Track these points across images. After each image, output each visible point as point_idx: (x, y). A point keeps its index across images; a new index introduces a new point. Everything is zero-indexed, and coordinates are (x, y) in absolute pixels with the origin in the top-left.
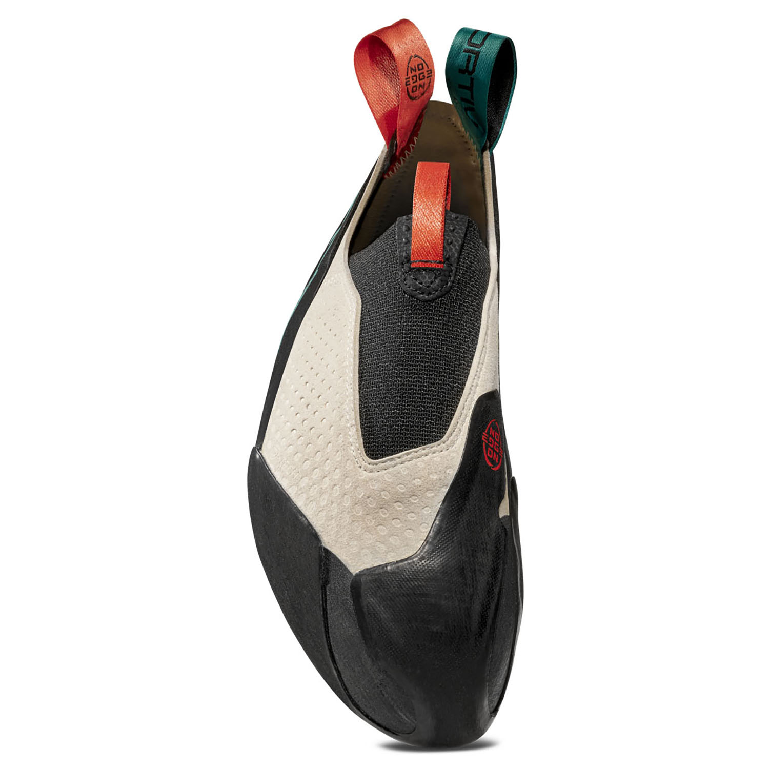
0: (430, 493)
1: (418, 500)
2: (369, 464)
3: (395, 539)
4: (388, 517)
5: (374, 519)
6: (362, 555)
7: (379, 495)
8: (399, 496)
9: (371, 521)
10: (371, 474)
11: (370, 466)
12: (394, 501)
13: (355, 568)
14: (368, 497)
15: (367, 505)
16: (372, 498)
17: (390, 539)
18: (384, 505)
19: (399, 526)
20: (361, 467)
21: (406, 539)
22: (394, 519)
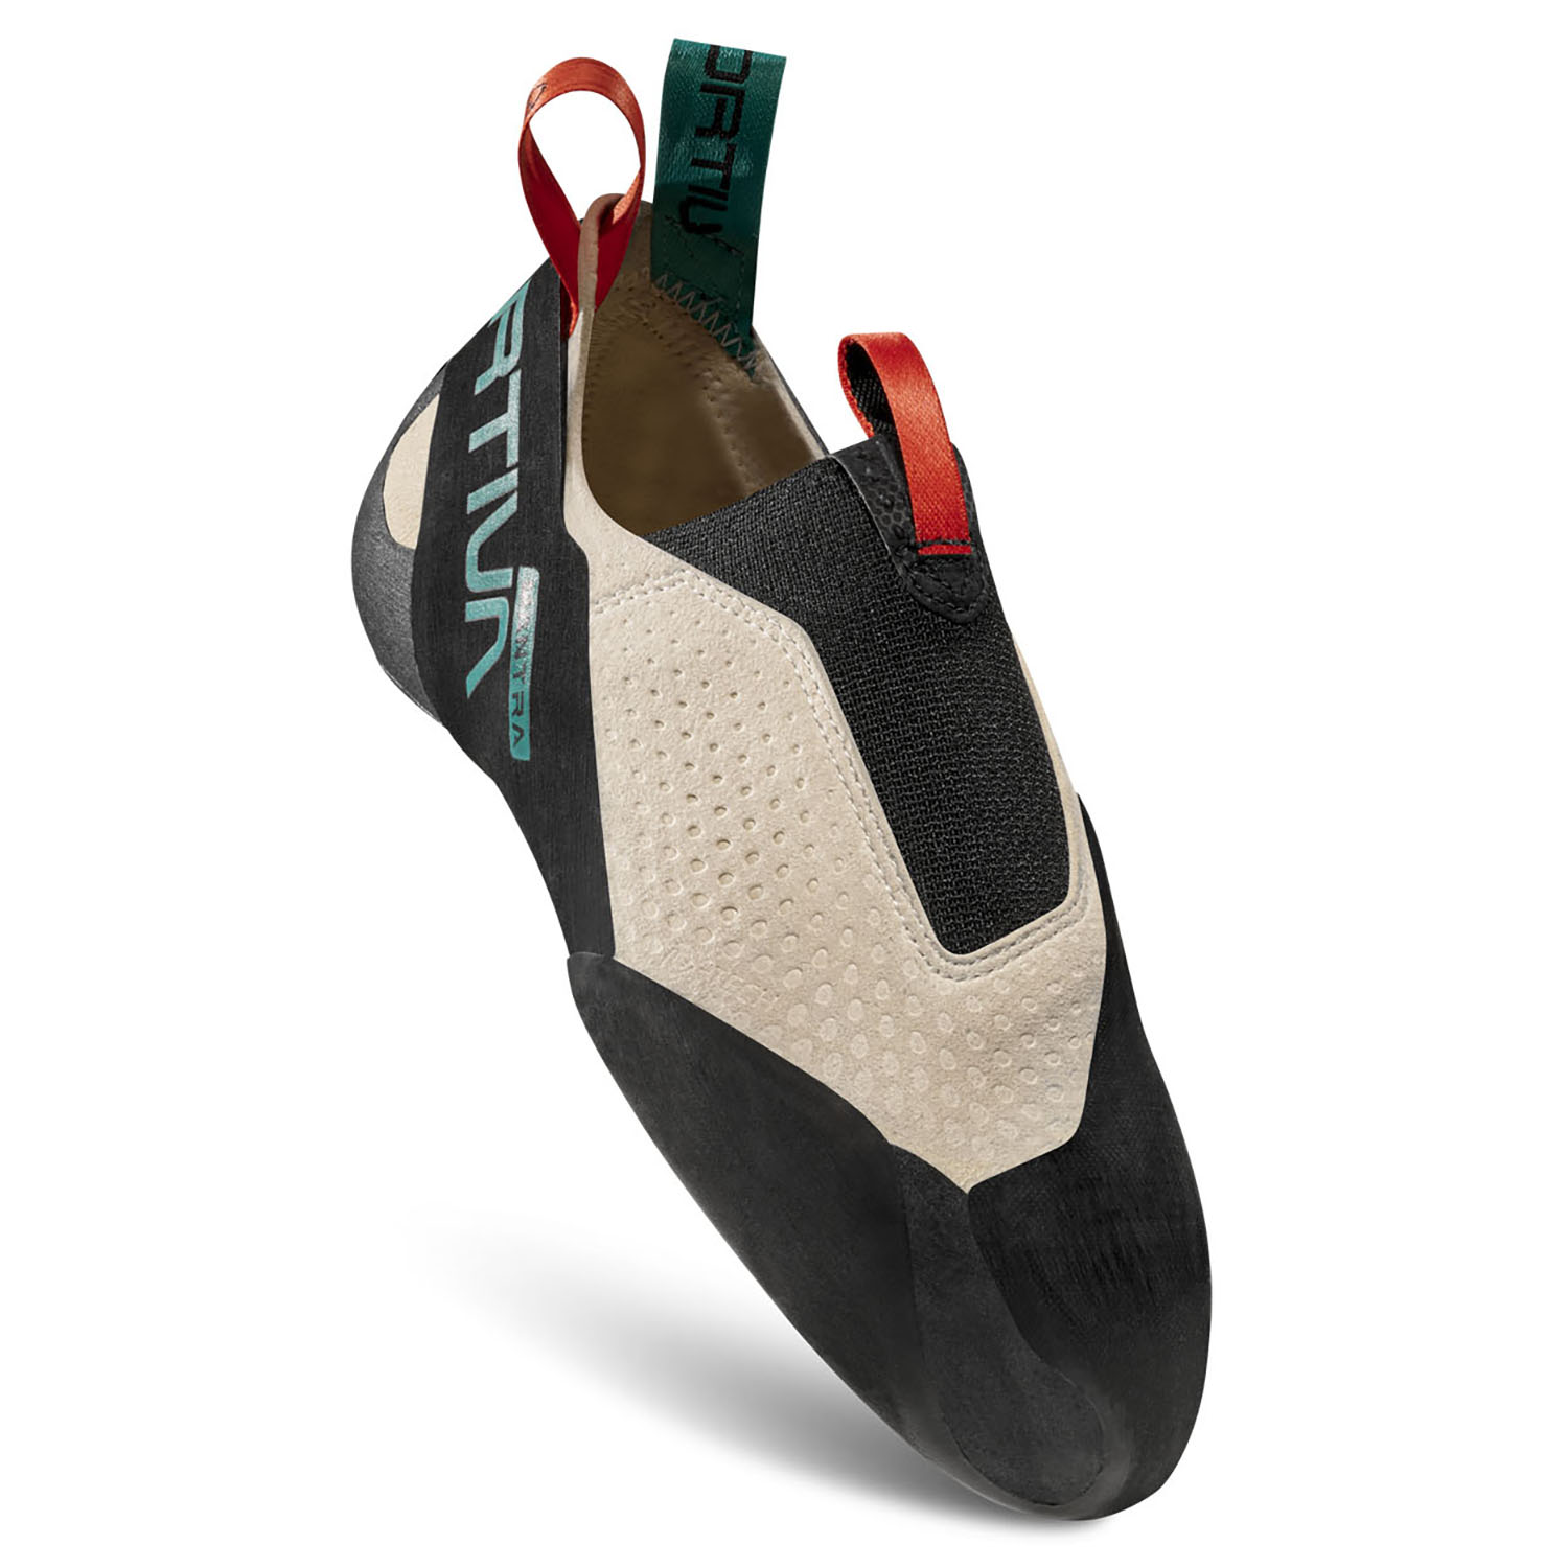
0: (1075, 1008)
1: (1059, 1025)
2: (956, 964)
3: (1031, 1108)
4: (1012, 1067)
5: (984, 1074)
6: (975, 1149)
7: (990, 1023)
8: (1028, 1020)
9: (979, 1079)
10: (962, 983)
11: (960, 968)
12: (1019, 1033)
13: (966, 1178)
14: (968, 1031)
15: (968, 1047)
16: (977, 1032)
17: (1023, 1112)
18: (1002, 1042)
19: (1034, 1083)
20: (938, 972)
21: (1051, 1107)
22: (1023, 1069)
